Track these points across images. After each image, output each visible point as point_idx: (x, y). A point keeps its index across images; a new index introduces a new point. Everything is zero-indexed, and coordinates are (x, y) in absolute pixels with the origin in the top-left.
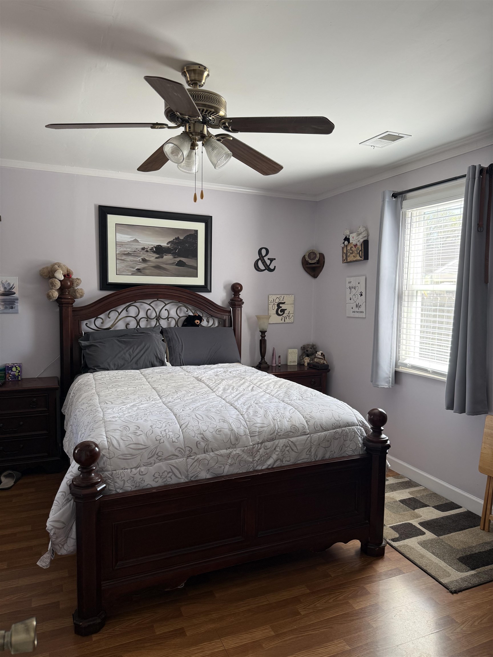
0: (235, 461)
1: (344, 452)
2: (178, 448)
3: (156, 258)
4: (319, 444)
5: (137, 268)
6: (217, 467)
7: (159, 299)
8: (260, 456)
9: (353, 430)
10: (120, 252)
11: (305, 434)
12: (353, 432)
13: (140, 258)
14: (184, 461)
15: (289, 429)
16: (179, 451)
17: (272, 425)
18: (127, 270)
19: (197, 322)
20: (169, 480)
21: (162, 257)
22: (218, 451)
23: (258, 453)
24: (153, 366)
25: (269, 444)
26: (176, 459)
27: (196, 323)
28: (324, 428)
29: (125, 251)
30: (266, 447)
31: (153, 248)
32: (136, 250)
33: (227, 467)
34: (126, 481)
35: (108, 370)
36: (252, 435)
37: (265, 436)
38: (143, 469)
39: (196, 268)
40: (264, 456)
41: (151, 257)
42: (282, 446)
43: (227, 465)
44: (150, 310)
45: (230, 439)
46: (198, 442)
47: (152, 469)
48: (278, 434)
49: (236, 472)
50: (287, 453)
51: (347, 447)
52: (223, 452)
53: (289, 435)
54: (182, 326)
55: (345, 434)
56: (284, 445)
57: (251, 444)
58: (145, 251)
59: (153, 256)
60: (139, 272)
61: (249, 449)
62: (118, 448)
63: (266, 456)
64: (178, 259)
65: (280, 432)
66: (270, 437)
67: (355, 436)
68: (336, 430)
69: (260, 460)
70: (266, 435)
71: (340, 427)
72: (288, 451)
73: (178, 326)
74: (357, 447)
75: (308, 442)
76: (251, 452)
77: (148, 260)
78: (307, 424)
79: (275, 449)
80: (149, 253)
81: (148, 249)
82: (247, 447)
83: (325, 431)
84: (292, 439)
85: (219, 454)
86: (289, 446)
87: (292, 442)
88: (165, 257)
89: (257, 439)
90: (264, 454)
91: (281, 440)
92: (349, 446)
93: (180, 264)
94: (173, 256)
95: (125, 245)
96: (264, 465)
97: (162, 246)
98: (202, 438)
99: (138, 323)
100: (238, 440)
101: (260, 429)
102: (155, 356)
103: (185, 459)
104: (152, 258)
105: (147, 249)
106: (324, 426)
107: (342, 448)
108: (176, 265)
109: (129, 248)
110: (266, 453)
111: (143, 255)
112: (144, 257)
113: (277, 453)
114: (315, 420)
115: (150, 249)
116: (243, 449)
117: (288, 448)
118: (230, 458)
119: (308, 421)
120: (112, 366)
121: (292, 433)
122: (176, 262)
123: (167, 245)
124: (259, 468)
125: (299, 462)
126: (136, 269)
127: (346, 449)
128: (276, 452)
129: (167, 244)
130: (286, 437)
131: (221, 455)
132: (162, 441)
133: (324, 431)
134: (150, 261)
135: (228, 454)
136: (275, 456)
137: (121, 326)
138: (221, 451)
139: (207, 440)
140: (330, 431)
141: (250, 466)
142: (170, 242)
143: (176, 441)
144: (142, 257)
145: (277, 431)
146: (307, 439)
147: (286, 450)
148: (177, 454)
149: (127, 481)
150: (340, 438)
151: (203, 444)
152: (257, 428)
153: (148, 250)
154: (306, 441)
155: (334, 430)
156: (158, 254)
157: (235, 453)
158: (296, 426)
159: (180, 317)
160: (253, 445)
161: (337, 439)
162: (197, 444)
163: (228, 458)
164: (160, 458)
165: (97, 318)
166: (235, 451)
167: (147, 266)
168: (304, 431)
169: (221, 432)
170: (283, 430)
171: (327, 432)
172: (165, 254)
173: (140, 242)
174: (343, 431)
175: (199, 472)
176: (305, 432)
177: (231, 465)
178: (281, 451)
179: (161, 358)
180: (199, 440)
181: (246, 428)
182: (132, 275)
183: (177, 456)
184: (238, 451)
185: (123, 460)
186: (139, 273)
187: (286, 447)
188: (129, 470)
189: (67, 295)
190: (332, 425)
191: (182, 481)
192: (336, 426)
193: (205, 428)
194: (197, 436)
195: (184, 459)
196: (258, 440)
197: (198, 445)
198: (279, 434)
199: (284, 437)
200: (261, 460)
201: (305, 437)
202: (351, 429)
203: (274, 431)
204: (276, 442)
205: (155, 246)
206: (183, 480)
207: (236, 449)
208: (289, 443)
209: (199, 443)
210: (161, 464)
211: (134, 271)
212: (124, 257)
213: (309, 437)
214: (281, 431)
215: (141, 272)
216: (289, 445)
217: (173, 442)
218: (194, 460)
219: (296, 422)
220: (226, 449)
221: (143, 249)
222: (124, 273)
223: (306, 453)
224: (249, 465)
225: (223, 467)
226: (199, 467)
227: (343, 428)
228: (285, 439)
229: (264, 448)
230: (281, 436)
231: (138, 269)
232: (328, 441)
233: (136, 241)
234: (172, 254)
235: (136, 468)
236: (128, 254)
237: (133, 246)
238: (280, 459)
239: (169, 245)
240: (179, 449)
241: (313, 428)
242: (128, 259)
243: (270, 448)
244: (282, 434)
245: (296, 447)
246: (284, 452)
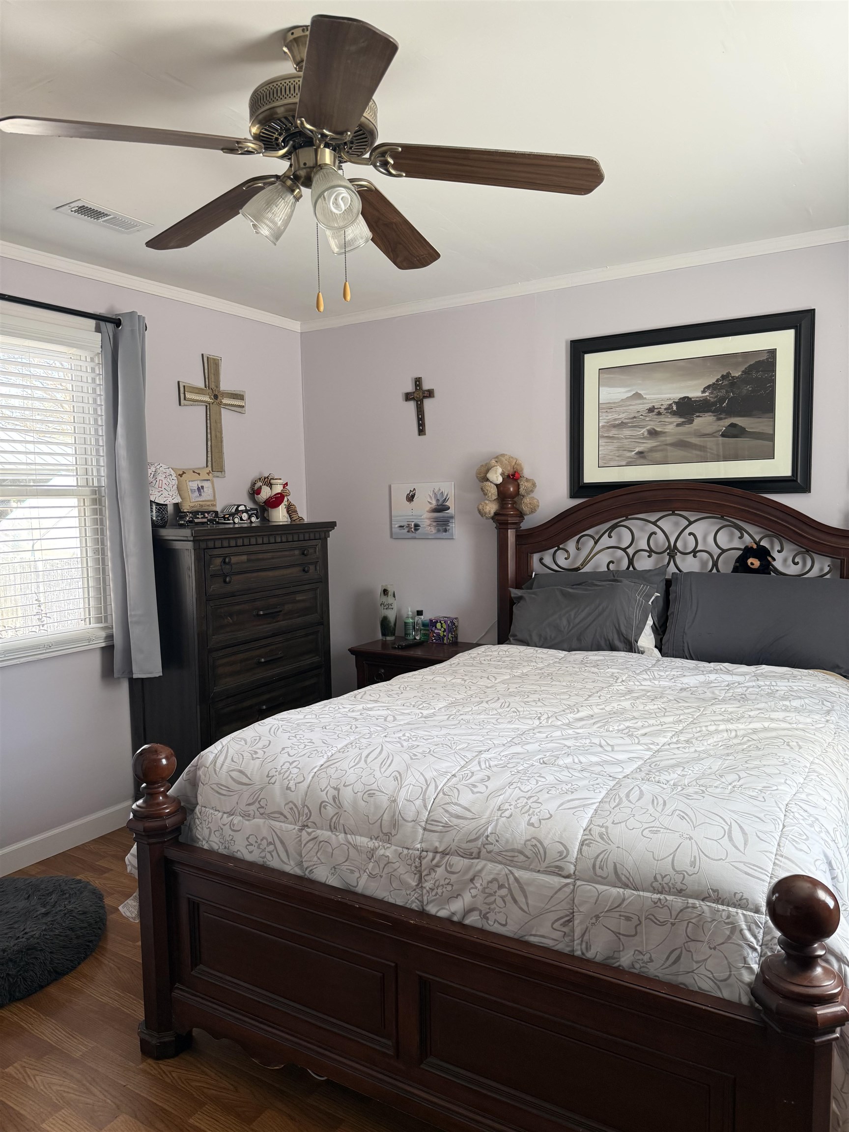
0: (381, 870)
1: (689, 972)
2: (291, 802)
3: (678, 425)
4: (597, 917)
5: (637, 450)
6: (347, 869)
7: (676, 512)
8: (433, 882)
9: (728, 917)
10: (605, 422)
11: (557, 871)
12: (728, 923)
13: (645, 430)
14: (294, 831)
15: (520, 846)
16: (291, 809)
17: (483, 821)
18: (618, 456)
19: (752, 564)
20: (269, 857)
21: (691, 422)
22: (353, 836)
23: (433, 874)
25: (459, 863)
26: (284, 822)
27: (749, 564)
28: (623, 878)
29: (615, 420)
30: (451, 866)
31: (671, 405)
32: (636, 415)
33: (365, 877)
34: (213, 832)
36: (428, 827)
37: (454, 840)
38: (237, 819)
39: (771, 438)
40: (442, 885)
41: (666, 425)
42: (490, 879)
43: (365, 871)
44: (655, 534)
45: (382, 820)
46: (324, 804)
47: (248, 826)
48: (486, 846)
49: (382, 897)
50: (499, 902)
51: (697, 962)
52: (362, 841)
53: (515, 859)
55: (693, 921)
56: (495, 880)
57: (419, 846)
58: (654, 413)
59: (671, 423)
60: (642, 457)
61: (411, 857)
62: (218, 770)
63: (449, 888)
64: (728, 422)
65: (492, 844)
66: (464, 846)
67: (729, 937)
68: (662, 897)
69: (434, 893)
70: (456, 839)
71: (680, 892)
72: (502, 898)
73: (718, 570)
74: (730, 975)
75: (561, 896)
76: (414, 865)
77: (661, 432)
78: (580, 851)
79: (472, 880)
80: (663, 416)
81: (660, 408)
82: (408, 849)
83: (626, 886)
84: (518, 873)
85: (352, 843)
86: (507, 886)
87: (516, 879)
88: (697, 421)
89: (435, 841)
90: (442, 882)
91: (490, 865)
92: (706, 960)
93: (734, 432)
94: (714, 416)
95: (615, 407)
96: (444, 908)
97: (691, 399)
98: (334, 798)
99: (631, 562)
100: (397, 827)
101: (452, 819)
103: (297, 828)
104: (671, 426)
105: (660, 410)
106: (625, 872)
107: (667, 958)
108: (723, 435)
109: (623, 413)
110: (447, 881)
111: (652, 423)
112: (652, 427)
113: (474, 892)
114: (607, 847)
115: (666, 409)
116: (400, 849)
117: (504, 892)
118: (372, 860)
119: (587, 842)
121: (522, 858)
122: (721, 428)
123: (704, 395)
124: (432, 909)
125: (532, 939)
126: (635, 454)
127: (695, 966)
128: (472, 888)
129: (704, 392)
130: (504, 861)
131: (355, 847)
132: (273, 780)
133: (620, 885)
134: (665, 433)
135: (369, 849)
136: (466, 899)
137: (601, 562)
138: (358, 838)
139: (340, 807)
140: (641, 893)
141: (410, 894)
142: (708, 387)
143: (293, 788)
144: (648, 428)
145: (487, 839)
146: (560, 889)
147: (497, 894)
148: (286, 813)
149: (215, 831)
150: (673, 924)
151: (330, 811)
152: (447, 815)
153: (662, 411)
154: (556, 893)
155: (656, 896)
156: (681, 416)
157: (382, 852)
158: (541, 843)
159: (724, 551)
160: (423, 851)
161: (663, 924)
162: (322, 805)
163: (370, 859)
164: (262, 811)
165: (559, 549)
166: (385, 849)
167: (658, 443)
168: (557, 863)
169: (372, 799)
170: (503, 842)
171: (628, 892)
172: (698, 414)
173: (644, 396)
174: (689, 910)
175: (314, 865)
176: (560, 868)
177: (371, 876)
178: (483, 891)
179: (627, 635)
180: (327, 800)
181: (425, 807)
182: (629, 464)
183: (285, 817)
184: (389, 852)
185: (217, 795)
186: (642, 461)
187: (501, 887)
188: (220, 814)
189: (508, 508)
190: (655, 878)
191: (288, 869)
192: (665, 885)
193: (351, 778)
194: (327, 792)
195: (294, 829)
196: (437, 844)
197: (322, 808)
198: (489, 847)
199: (500, 858)
200: (437, 894)
201: (556, 881)
202: (724, 914)
203: (477, 835)
204: (479, 864)
205: (677, 401)
206: (291, 867)
207: (389, 845)
208: (508, 879)
209: (325, 807)
210: (262, 821)
211: (630, 457)
212: (613, 432)
213: (567, 884)
214: (497, 841)
215: (644, 457)
216: (509, 884)
217: (288, 788)
218: (310, 838)
219: (549, 833)
220: (371, 838)
221: (651, 410)
222: (612, 464)
223: (553, 923)
224: (408, 893)
225: (357, 875)
226: (318, 855)
227: (691, 901)
228: (500, 866)
229: (446, 868)
230: (492, 853)
231: (640, 453)
232: (628, 919)
233: (638, 396)
234: (712, 412)
235: (230, 814)
236: (622, 425)
237: (631, 407)
238: (481, 911)
239: (707, 394)
240: (291, 805)
241: (591, 866)
242: (620, 435)
243: (459, 872)
244: (496, 849)
245: (526, 897)
246: (492, 899)
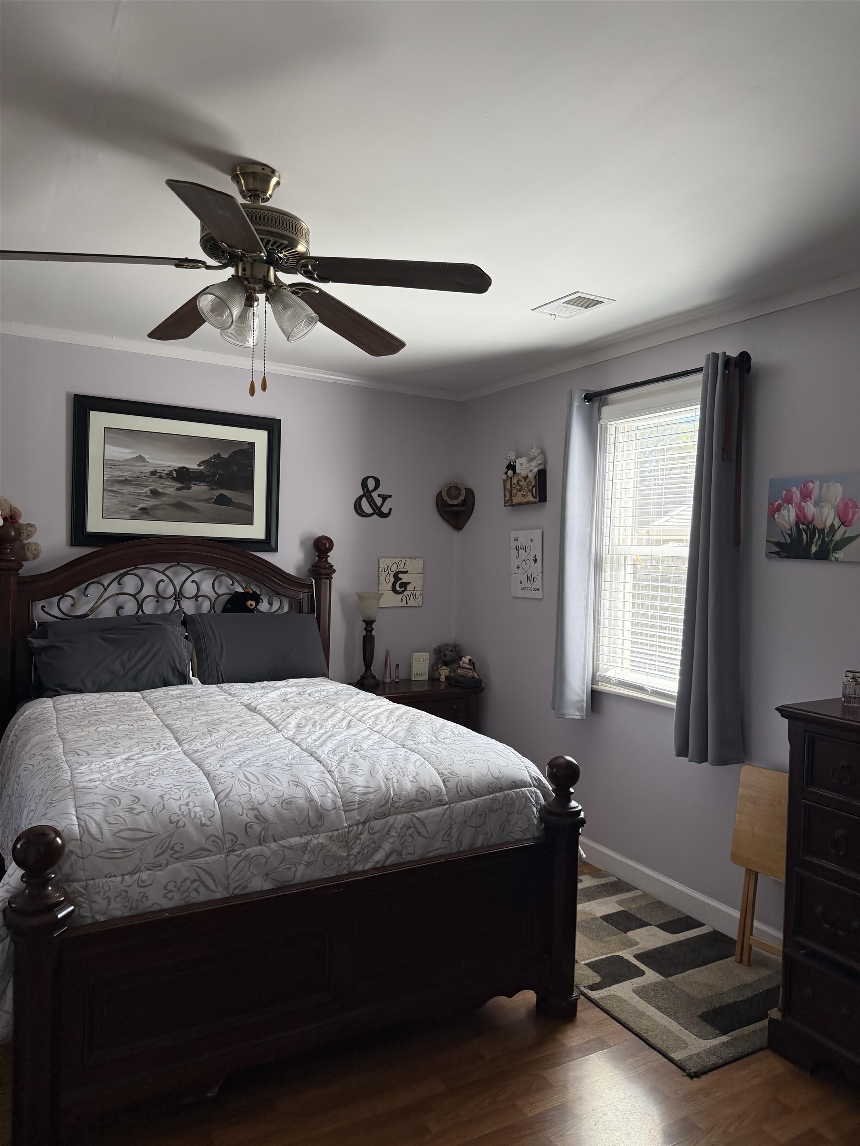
0: (316, 857)
1: (508, 834)
2: (211, 835)
3: (178, 489)
4: (466, 822)
5: (141, 506)
6: (284, 869)
7: (180, 563)
8: (360, 846)
9: (522, 794)
10: (110, 477)
11: (441, 803)
12: (523, 797)
13: (148, 489)
14: (222, 859)
15: (414, 796)
16: (214, 841)
17: (384, 790)
18: (122, 510)
19: (251, 605)
20: (193, 894)
21: (189, 488)
22: (285, 840)
23: (358, 842)
24: (166, 684)
25: (377, 824)
26: (207, 856)
27: (249, 606)
28: (474, 792)
29: (120, 476)
30: (372, 829)
31: (171, 471)
32: (140, 475)
33: (301, 868)
34: (113, 900)
35: (81, 692)
36: (347, 808)
37: (370, 810)
38: (144, 876)
40: (368, 846)
41: (167, 487)
42: (401, 826)
43: (300, 864)
44: (163, 582)
45: (308, 818)
46: (248, 825)
47: (162, 876)
48: (393, 805)
49: (318, 878)
50: (409, 839)
51: (512, 826)
52: (295, 840)
53: (414, 806)
54: (222, 612)
55: (509, 803)
56: (404, 825)
57: (346, 824)
58: (157, 476)
59: (171, 487)
60: (145, 513)
61: (342, 835)
62: (98, 837)
63: (373, 845)
64: (218, 493)
65: (397, 802)
66: (379, 811)
67: (526, 804)
68: (494, 795)
69: (361, 854)
70: (372, 808)
71: (501, 789)
72: (411, 835)
73: (215, 612)
74: (529, 825)
75: (446, 817)
76: (345, 840)
77: (162, 493)
78: (446, 786)
79: (388, 833)
80: (165, 480)
81: (162, 472)
82: (338, 830)
83: (476, 797)
84: (417, 814)
85: (287, 845)
86: (412, 825)
87: (418, 819)
88: (194, 488)
89: (356, 815)
90: (368, 843)
91: (399, 817)
92: (517, 822)
94: (208, 486)
95: (119, 465)
96: (369, 863)
97: (188, 469)
98: (256, 817)
99: (140, 606)
100: (322, 817)
101: (361, 797)
102: (171, 665)
103: (223, 856)
104: (170, 489)
105: (162, 474)
106: (474, 789)
107: (504, 827)
108: (215, 502)
109: (128, 471)
110: (371, 841)
111: (154, 484)
112: (154, 487)
113: (391, 840)
114: (458, 779)
115: (166, 474)
116: (330, 834)
117: (411, 830)
118: (306, 852)
119: (446, 780)
120: (89, 686)
121: (418, 803)
122: (213, 497)
123: (199, 468)
124: (359, 868)
125: (430, 855)
126: (139, 509)
127: (511, 828)
128: (389, 838)
129: (199, 465)
130: (407, 810)
131: (291, 847)
132: (181, 824)
133: (473, 797)
134: (166, 494)
135: (304, 844)
136: (387, 846)
137: (107, 611)
138: (290, 840)
139: (266, 821)
140: (484, 798)
141: (342, 864)
142: (203, 462)
143: (208, 823)
144: (150, 488)
145: (393, 800)
146: (444, 813)
147: (407, 834)
148: (208, 847)
149: (115, 898)
150: (501, 809)
151: (257, 828)
152: (357, 795)
153: (163, 475)
154: (443, 816)
155: (491, 796)
156: (180, 482)
157: (315, 842)
158: (425, 790)
159: (219, 596)
160: (350, 827)
161: (497, 811)
162: (247, 827)
163: (304, 852)
164: (178, 855)
165: (64, 596)
166: (317, 839)
167: (159, 503)
168: (439, 798)
169: (292, 805)
170: (403, 798)
171: (478, 799)
172: (194, 483)
173: (147, 460)
174: (507, 797)
175: (249, 880)
176: (441, 800)
177: (308, 865)
178: (399, 836)
179: (182, 671)
180: (251, 821)
181: (336, 796)
182: (132, 518)
183: (209, 850)
184: (321, 838)
185: (109, 861)
186: (145, 516)
187: (408, 828)
188: (119, 879)
189: (8, 553)
190: (488, 785)
191: (218, 896)
192: (494, 788)
193: (261, 798)
194: (247, 814)
195: (221, 857)
196: (358, 818)
197: (249, 829)
198: (396, 805)
199: (403, 810)
200: (363, 853)
201: (440, 809)
202: (520, 793)
203: (386, 800)
204: (391, 819)
205: (177, 468)
206: (220, 894)
207: (318, 835)
208: (412, 822)
209: (251, 827)
210: (178, 865)
211: (135, 513)
212: (116, 488)
213: (447, 808)
214: (399, 799)
215: (147, 514)
216: (413, 824)
217: (203, 825)
218: (241, 858)
219: (425, 782)
220: (300, 836)
221: (154, 473)
222: (115, 516)
223: (443, 838)
224: (340, 864)
225: (294, 869)
226: (251, 870)
227: (506, 792)
228: (405, 815)
229: (369, 832)
230: (399, 808)
231: (143, 509)
232: (481, 815)
233: (141, 458)
234: (206, 483)
235: (132, 874)
236: (126, 482)
237: (134, 467)
238: (397, 851)
239: (202, 468)
240: (212, 838)
241: (456, 793)
242: (124, 491)
243: (379, 831)
244: (401, 804)
245: (425, 828)
246: (405, 838)
